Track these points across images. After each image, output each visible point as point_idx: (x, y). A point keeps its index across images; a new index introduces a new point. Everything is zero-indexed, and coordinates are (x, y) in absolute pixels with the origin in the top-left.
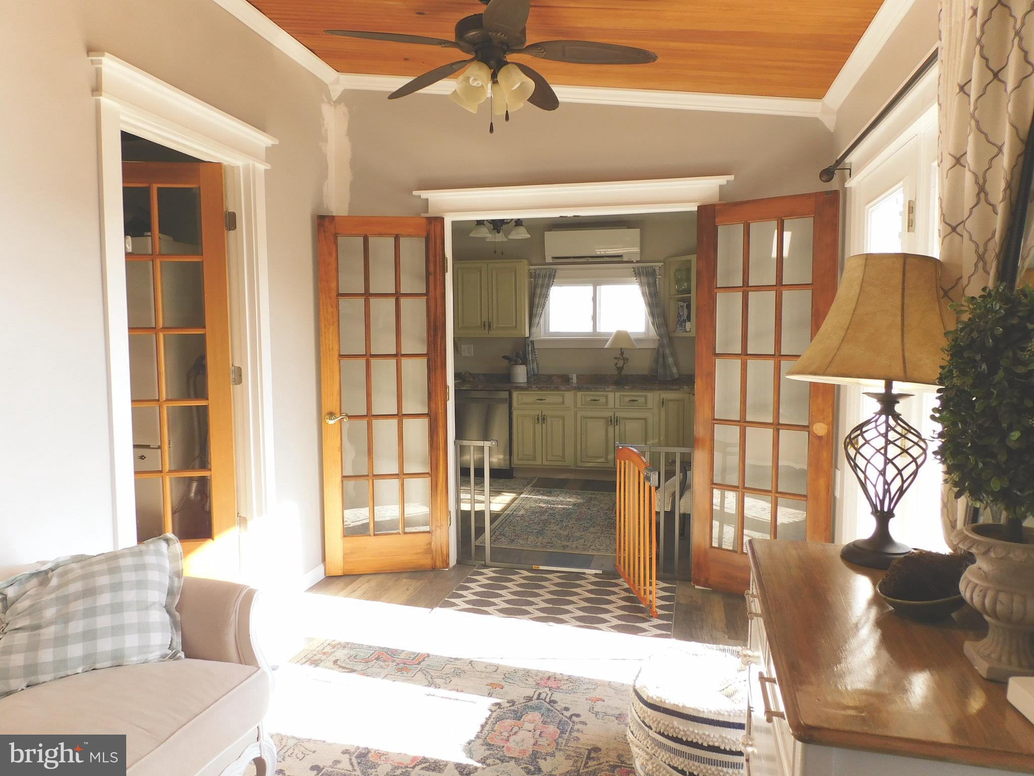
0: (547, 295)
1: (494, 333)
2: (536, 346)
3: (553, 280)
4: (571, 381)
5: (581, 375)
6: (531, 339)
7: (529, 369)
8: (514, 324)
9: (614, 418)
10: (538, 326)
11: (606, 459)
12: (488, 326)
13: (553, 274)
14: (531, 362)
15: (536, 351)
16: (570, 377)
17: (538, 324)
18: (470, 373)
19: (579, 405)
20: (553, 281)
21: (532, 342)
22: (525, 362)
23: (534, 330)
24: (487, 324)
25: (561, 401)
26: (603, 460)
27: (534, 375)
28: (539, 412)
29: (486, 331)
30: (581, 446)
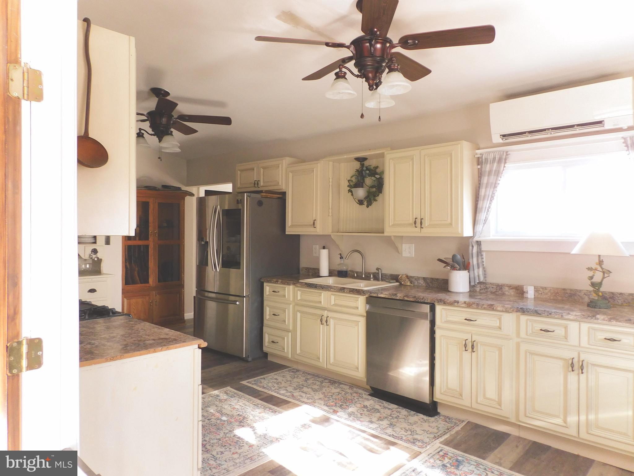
0: (496, 183)
1: (427, 232)
2: (484, 248)
3: (505, 164)
4: (525, 295)
5: (542, 288)
6: (476, 239)
7: (472, 276)
8: (449, 221)
9: (579, 361)
10: (484, 224)
11: (565, 421)
12: (418, 223)
13: (504, 157)
14: (476, 267)
15: (484, 254)
16: (525, 290)
17: (486, 220)
18: (407, 276)
19: (523, 334)
20: (504, 167)
21: (479, 243)
22: (466, 266)
23: (479, 228)
24: (418, 222)
25: (498, 325)
26: (559, 421)
27: (479, 283)
28: (468, 337)
29: (418, 229)
30: (525, 395)
